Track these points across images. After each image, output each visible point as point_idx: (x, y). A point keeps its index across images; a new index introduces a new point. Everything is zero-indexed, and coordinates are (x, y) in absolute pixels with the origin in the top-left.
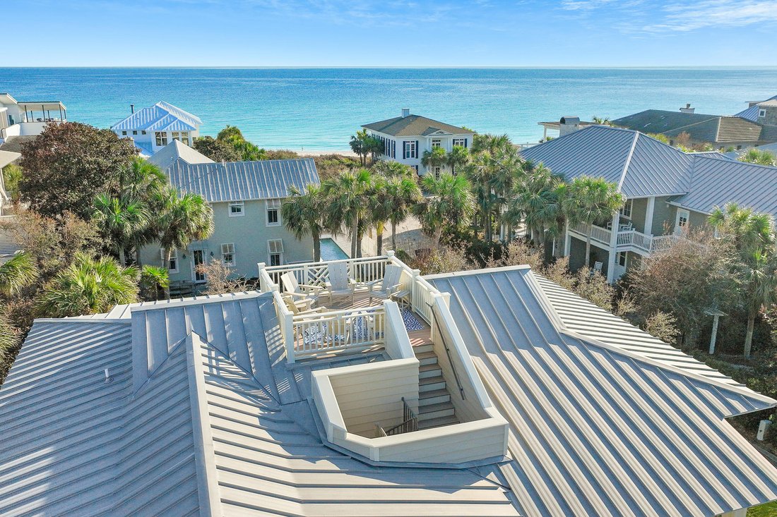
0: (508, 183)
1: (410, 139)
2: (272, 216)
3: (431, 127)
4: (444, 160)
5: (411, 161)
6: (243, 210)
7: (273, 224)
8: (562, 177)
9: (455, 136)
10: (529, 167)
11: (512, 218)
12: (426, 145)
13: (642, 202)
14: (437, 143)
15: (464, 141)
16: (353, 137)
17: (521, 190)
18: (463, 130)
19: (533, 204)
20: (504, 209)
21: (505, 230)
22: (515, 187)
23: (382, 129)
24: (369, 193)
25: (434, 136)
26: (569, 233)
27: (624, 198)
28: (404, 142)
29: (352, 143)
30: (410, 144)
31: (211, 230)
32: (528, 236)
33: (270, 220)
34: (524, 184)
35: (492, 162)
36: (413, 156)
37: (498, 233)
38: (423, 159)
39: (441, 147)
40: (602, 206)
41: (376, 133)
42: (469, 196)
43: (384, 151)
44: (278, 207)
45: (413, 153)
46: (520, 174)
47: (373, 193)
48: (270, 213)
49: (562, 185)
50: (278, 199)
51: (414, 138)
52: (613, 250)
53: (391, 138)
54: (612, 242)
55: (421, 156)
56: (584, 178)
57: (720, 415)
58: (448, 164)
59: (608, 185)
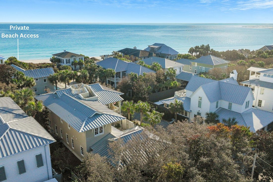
0: (95, 70)
1: (68, 59)
2: (45, 80)
3: (73, 55)
4: (77, 63)
5: (68, 64)
6: (38, 80)
7: (45, 82)
8: (105, 69)
9: (79, 57)
10: (98, 67)
11: (96, 77)
12: (72, 60)
13: (120, 73)
14: (75, 59)
15: (82, 58)
16: (51, 58)
17: (97, 72)
18: (81, 55)
19: (100, 74)
20: (94, 75)
21: (95, 80)
22: (96, 71)
23: (59, 56)
24: (68, 74)
25: (74, 57)
26: (107, 79)
27: (116, 72)
28: (66, 60)
29: (50, 60)
30: (68, 60)
31: (35, 84)
32: (100, 81)
33: (44, 82)
34: (98, 70)
35: (91, 66)
36: (69, 63)
37: (93, 80)
38: (72, 64)
39: (76, 60)
40: (112, 74)
41: (57, 57)
42: (88, 74)
43: (60, 62)
44: (46, 78)
45: (69, 62)
46: (97, 69)
47: (69, 75)
48: (44, 80)
49: (105, 70)
50: (46, 77)
51: (69, 58)
52: (115, 82)
53: (62, 58)
54: (115, 80)
55: (71, 63)
56: (109, 69)
57: (119, 95)
58: (78, 65)
59: (113, 70)
